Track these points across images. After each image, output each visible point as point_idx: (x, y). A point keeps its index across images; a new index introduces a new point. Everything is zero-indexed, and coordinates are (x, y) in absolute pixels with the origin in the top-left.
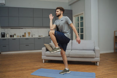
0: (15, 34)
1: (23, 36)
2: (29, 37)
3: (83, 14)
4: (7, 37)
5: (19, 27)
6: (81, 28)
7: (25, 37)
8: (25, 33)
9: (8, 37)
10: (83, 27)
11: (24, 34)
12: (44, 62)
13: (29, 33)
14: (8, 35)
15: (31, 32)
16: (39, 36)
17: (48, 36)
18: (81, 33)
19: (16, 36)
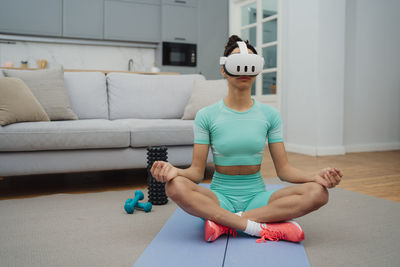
8: (25, 63)
13: (43, 65)
15: (49, 60)
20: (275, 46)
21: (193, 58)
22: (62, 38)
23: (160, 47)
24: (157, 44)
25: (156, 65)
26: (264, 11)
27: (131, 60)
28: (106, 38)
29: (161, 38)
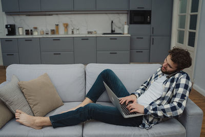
0: (36, 28)
1: (53, 32)
2: (65, 34)
4: (19, 35)
5: (41, 12)
6: (191, 16)
8: (57, 25)
9: (21, 33)
11: (54, 28)
13: (66, 26)
14: (20, 29)
16: (89, 33)
17: (110, 32)
18: (190, 29)
19: (37, 31)
21: (149, 19)
22: (73, 11)
24: (128, 11)
28: (97, 10)
29: (129, 8)
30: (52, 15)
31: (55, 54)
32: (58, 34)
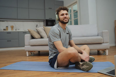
1: (4, 30)
2: (12, 30)
3: (76, 2)
7: (7, 31)
8: (7, 27)
10: (77, 17)
11: (5, 28)
12: (28, 55)
13: (12, 27)
15: (14, 26)
20: (77, 19)
22: (17, 19)
23: (45, 21)
24: (44, 20)
25: (44, 26)
26: (74, 10)
27: (37, 25)
28: (30, 19)
29: (45, 18)
30: (4, 21)
31: (8, 41)
32: (8, 30)
